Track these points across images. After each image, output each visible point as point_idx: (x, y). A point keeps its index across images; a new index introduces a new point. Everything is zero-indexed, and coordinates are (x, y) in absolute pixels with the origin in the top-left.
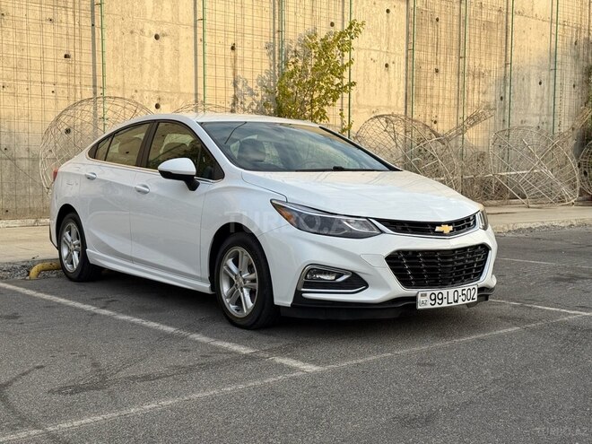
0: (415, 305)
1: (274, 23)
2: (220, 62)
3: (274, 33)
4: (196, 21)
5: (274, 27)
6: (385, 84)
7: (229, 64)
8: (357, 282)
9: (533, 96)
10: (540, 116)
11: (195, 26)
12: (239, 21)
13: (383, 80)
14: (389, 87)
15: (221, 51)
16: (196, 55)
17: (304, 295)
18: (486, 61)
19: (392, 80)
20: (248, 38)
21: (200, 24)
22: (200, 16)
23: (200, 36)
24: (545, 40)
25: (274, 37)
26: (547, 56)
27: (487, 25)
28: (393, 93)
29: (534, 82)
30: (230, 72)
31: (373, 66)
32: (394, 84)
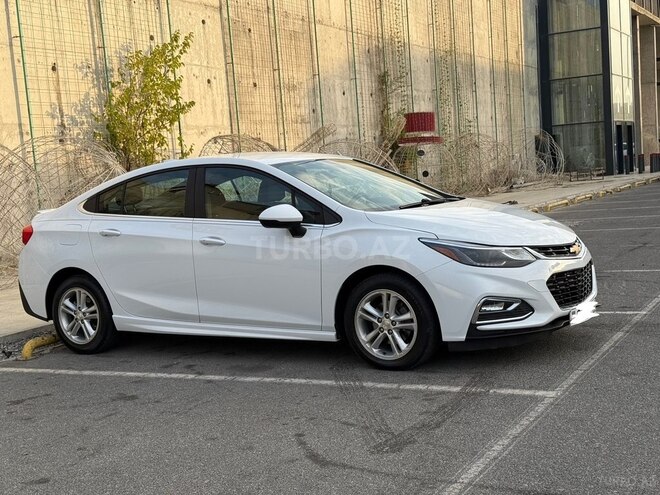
0: (568, 323)
1: (93, 38)
2: (44, 86)
3: (95, 50)
4: (11, 39)
5: (94, 43)
6: (209, 102)
7: (52, 87)
8: (525, 308)
9: (339, 107)
10: (347, 126)
11: (11, 45)
12: (57, 36)
13: (207, 97)
14: (214, 104)
15: (42, 73)
16: (15, 79)
17: (479, 328)
18: (296, 73)
19: (215, 95)
20: (69, 56)
21: (16, 42)
22: (15, 32)
23: (17, 56)
24: (343, 49)
25: (95, 54)
26: (346, 65)
27: (293, 35)
28: (218, 111)
29: (339, 93)
30: (54, 96)
31: (196, 82)
32: (218, 100)
